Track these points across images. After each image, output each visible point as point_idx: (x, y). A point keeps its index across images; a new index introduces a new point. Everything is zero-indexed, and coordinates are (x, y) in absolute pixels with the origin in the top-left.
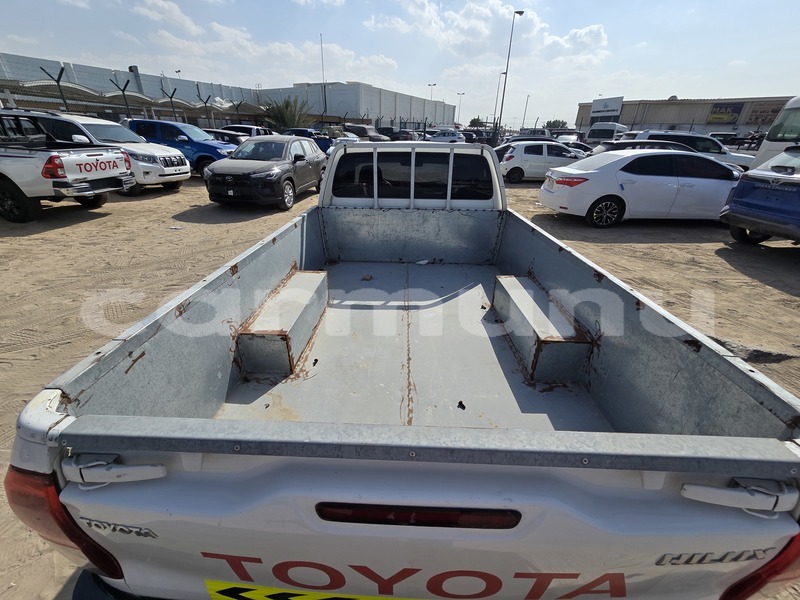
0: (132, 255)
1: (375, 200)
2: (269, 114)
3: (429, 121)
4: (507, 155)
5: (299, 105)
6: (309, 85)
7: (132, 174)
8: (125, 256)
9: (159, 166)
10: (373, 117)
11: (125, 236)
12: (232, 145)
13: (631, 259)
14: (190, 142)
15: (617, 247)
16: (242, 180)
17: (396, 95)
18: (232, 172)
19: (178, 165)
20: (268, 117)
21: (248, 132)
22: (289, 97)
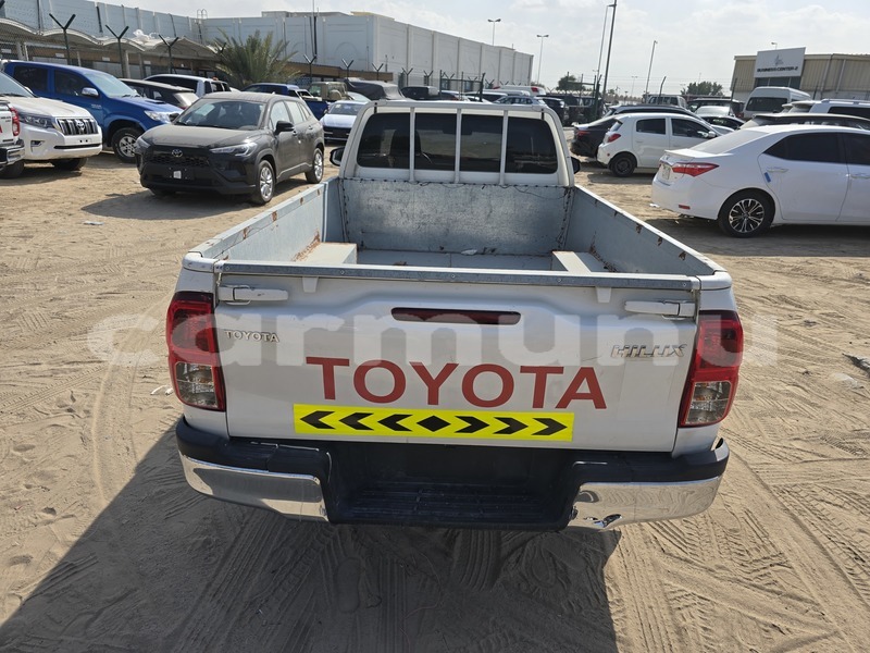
0: (35, 256)
1: (411, 172)
2: (221, 58)
3: (488, 79)
4: (610, 133)
5: (273, 48)
6: (288, 14)
7: (20, 142)
8: (24, 256)
9: (58, 133)
10: (396, 70)
11: (17, 232)
12: (168, 106)
13: (773, 275)
14: (101, 98)
15: (757, 260)
16: (196, 156)
17: (433, 35)
18: (182, 143)
19: (85, 132)
20: (222, 63)
21: (192, 85)
22: (257, 33)
